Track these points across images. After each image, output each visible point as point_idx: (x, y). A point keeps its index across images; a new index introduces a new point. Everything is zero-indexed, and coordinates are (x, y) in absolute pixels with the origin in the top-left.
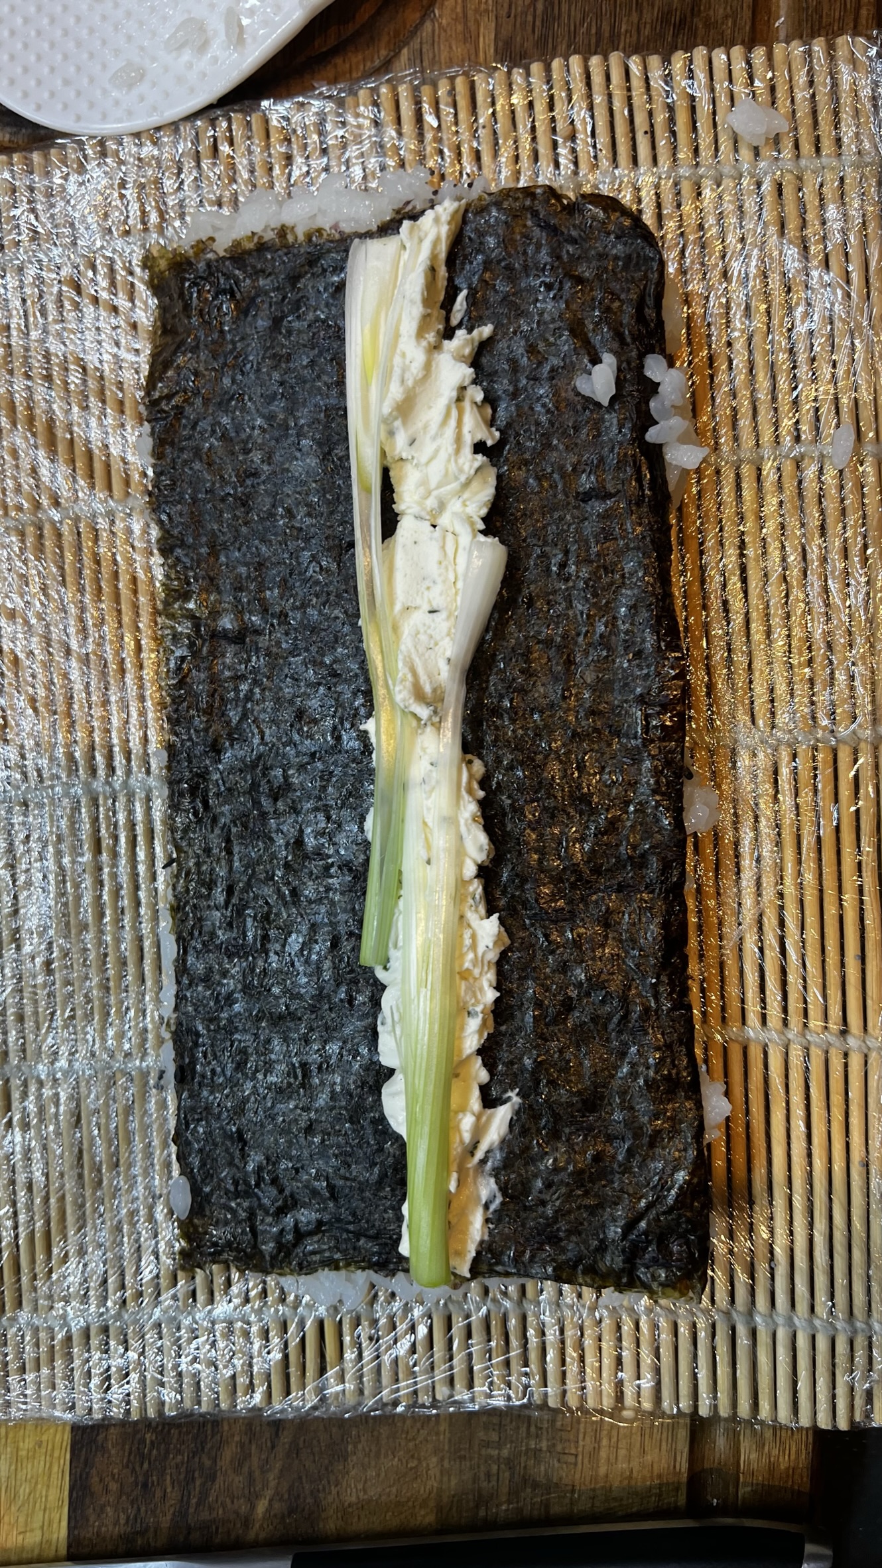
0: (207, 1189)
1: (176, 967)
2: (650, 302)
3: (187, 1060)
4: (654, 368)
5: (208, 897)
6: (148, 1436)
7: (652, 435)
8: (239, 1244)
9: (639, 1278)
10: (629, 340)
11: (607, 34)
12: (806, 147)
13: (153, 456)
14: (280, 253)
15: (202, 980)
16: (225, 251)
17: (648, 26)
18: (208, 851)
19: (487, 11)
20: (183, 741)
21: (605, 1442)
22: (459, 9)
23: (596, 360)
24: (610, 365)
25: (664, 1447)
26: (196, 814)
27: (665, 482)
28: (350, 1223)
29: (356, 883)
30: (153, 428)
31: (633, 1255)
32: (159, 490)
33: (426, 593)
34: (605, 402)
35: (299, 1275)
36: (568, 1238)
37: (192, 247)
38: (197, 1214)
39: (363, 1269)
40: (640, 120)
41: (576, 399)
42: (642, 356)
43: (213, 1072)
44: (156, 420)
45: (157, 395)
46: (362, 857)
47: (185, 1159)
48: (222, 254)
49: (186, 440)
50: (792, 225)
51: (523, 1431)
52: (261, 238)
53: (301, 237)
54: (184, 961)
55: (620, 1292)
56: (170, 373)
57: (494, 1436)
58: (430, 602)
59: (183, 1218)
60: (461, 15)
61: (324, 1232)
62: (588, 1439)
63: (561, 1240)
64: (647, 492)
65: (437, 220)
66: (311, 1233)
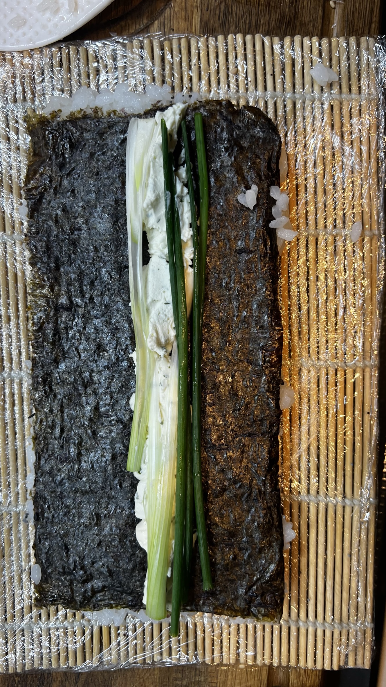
0: (49, 571)
1: (35, 466)
2: (274, 160)
3: (40, 510)
4: (275, 192)
5: (52, 433)
6: (16, 679)
7: (272, 225)
8: (65, 597)
9: (252, 612)
10: (263, 178)
11: (254, 24)
12: (345, 89)
13: (28, 217)
14: (95, 121)
15: (48, 473)
16: (67, 117)
17: (273, 22)
18: (51, 411)
19: (197, 7)
20: (40, 357)
21: (230, 677)
22: (183, 4)
23: (248, 188)
24: (255, 191)
25: (256, 679)
26: (46, 393)
27: (277, 246)
28: (118, 587)
29: (124, 429)
30: (28, 203)
31: (249, 602)
32: (31, 234)
33: (163, 294)
34: (251, 208)
35: (93, 611)
36: (220, 594)
37: (50, 114)
38: (44, 582)
39: (124, 608)
40: (268, 68)
41: (237, 204)
42: (269, 186)
43: (53, 516)
44: (30, 199)
45: (30, 186)
46: (128, 417)
47: (39, 557)
48: (65, 118)
49: (45, 210)
50: (337, 126)
51: (193, 673)
52: (85, 112)
53: (105, 114)
54: (39, 463)
55: (243, 618)
56: (37, 176)
57: (180, 676)
58: (165, 298)
59: (37, 584)
60: (184, 7)
61: (106, 591)
62: (222, 677)
63: (217, 595)
64: (269, 251)
65: (174, 113)
66: (99, 592)
